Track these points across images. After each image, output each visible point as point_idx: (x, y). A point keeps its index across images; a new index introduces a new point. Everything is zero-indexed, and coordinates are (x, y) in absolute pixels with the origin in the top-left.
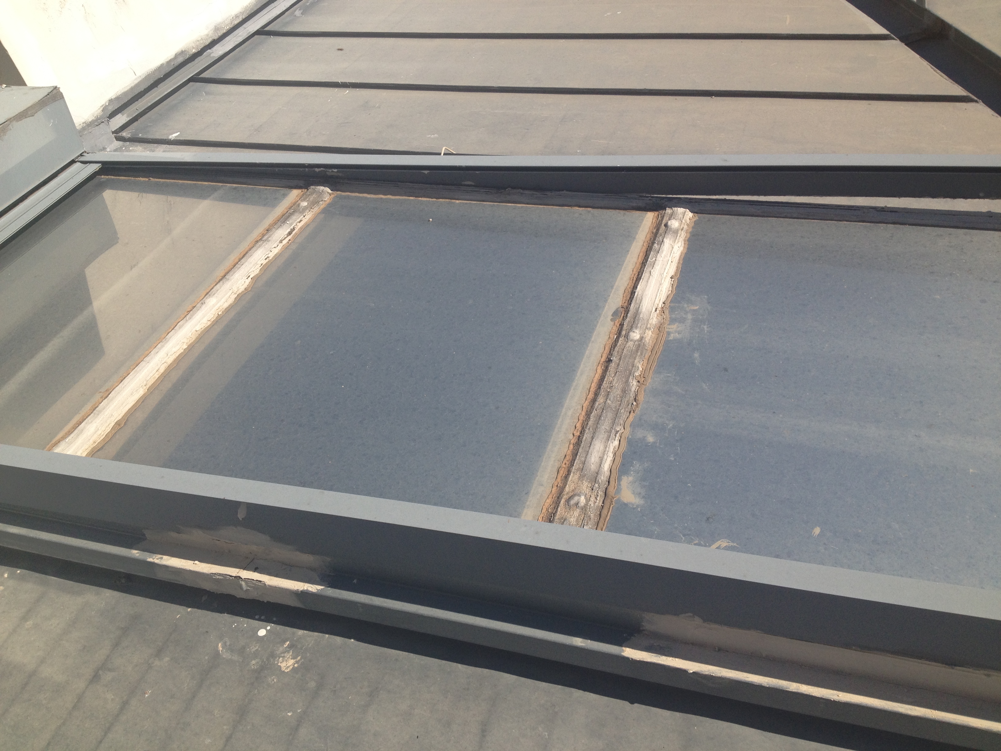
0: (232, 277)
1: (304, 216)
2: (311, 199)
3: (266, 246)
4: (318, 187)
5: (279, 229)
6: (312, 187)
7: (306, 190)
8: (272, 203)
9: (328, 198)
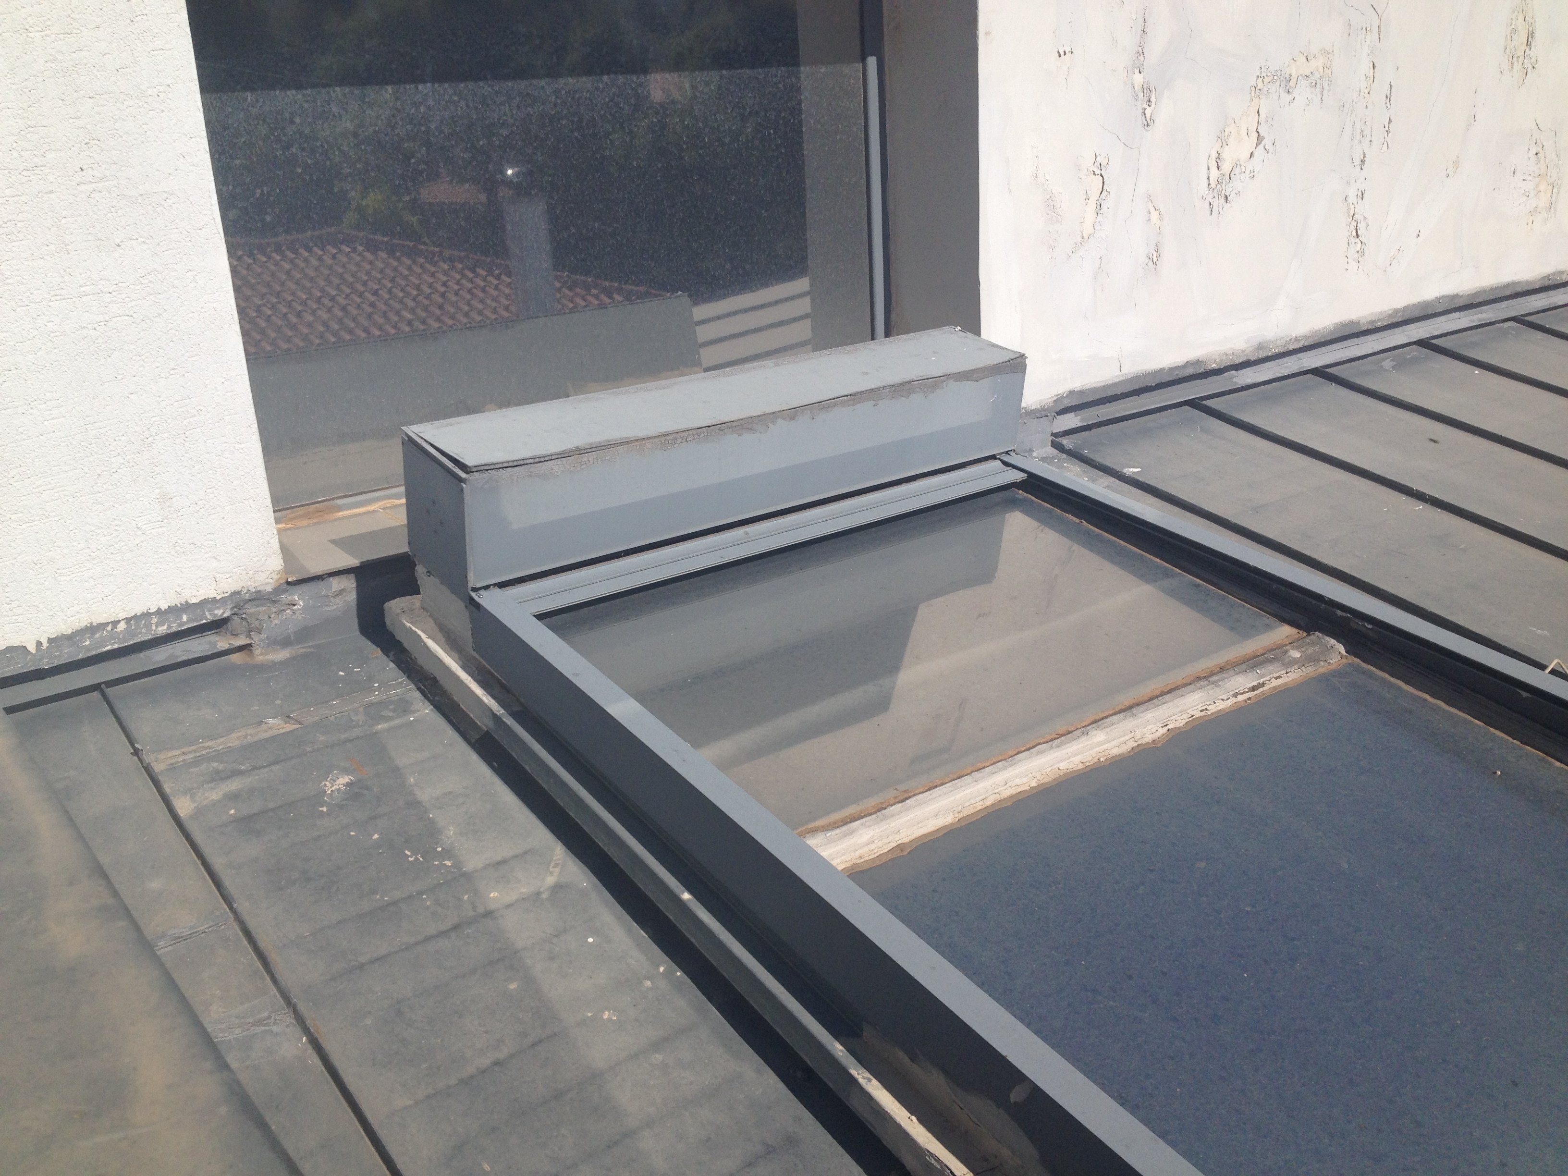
0: (1142, 715)
1: (1287, 673)
2: (1310, 651)
3: (1211, 692)
4: (1327, 638)
5: (1241, 675)
6: (1317, 634)
7: (1305, 634)
8: (1245, 632)
9: (1337, 660)
